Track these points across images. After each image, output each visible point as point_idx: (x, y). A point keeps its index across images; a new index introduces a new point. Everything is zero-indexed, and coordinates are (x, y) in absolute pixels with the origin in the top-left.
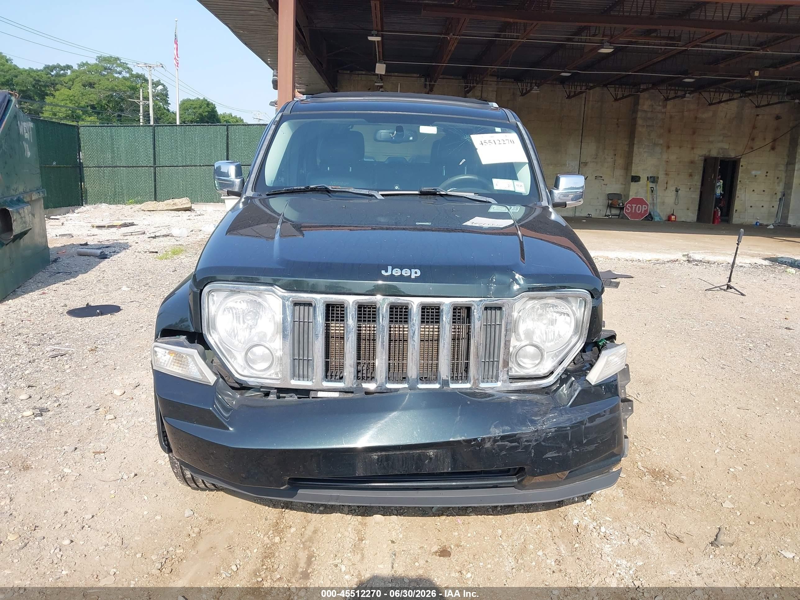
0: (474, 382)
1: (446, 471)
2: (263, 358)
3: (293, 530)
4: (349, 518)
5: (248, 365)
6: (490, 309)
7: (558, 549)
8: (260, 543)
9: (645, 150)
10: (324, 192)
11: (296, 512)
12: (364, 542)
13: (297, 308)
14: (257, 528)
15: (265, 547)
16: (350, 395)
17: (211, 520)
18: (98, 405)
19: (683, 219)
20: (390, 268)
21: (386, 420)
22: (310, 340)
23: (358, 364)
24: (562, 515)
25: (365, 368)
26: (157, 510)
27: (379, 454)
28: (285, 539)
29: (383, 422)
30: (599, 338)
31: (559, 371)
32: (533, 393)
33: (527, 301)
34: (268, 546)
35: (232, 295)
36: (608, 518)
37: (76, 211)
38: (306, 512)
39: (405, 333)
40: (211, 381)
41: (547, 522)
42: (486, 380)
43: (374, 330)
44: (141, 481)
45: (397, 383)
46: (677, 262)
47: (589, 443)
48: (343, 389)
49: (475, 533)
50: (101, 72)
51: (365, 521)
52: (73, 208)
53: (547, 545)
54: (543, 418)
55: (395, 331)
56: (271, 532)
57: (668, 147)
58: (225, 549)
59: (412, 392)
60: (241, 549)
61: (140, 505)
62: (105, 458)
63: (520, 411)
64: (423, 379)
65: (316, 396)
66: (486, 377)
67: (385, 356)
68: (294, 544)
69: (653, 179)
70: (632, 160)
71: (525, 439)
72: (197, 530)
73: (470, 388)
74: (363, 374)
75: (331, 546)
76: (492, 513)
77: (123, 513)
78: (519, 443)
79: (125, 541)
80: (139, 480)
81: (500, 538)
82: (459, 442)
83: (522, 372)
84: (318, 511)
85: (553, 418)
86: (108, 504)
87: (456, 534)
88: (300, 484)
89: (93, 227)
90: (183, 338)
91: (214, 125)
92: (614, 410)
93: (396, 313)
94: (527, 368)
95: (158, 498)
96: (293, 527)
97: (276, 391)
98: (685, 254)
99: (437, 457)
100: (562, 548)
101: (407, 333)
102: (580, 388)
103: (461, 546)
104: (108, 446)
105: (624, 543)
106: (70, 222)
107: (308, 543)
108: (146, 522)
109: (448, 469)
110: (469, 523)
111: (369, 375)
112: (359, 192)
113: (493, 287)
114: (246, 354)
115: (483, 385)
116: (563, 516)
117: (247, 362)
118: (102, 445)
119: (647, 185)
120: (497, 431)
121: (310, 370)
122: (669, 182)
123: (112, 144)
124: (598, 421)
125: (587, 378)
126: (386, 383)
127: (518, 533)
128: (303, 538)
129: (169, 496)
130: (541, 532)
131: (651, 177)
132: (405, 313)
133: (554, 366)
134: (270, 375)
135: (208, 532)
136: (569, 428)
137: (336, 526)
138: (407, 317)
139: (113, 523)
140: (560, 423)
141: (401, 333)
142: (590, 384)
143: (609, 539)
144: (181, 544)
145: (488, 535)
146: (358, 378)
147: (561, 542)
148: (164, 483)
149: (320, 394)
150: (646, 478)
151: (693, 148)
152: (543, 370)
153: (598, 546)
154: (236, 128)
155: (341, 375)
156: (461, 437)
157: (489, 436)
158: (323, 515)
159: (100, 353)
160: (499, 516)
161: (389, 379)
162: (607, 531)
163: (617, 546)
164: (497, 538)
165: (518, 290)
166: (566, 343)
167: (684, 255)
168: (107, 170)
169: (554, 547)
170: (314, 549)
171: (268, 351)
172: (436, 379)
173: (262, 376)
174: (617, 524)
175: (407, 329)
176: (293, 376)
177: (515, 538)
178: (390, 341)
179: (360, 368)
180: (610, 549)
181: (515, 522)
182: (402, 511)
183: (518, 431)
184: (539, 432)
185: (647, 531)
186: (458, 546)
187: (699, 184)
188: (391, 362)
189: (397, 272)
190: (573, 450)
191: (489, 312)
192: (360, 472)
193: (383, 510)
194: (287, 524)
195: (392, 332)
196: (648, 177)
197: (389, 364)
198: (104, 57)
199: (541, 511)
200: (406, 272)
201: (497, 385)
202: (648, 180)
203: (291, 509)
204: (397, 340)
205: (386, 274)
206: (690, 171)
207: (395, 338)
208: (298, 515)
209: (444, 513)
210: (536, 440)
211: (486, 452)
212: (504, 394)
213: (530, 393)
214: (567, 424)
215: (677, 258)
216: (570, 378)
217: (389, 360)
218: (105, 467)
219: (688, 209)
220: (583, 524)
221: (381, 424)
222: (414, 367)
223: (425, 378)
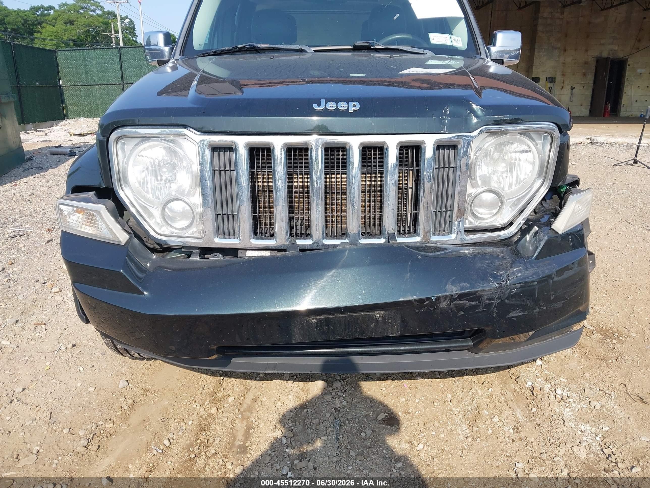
0: (424, 236)
1: (394, 335)
2: (183, 215)
3: (231, 399)
4: (290, 385)
5: (167, 222)
6: (442, 147)
7: (514, 414)
8: (195, 414)
9: (544, 54)
10: (253, 52)
11: (234, 379)
12: (305, 410)
13: (216, 153)
14: (193, 398)
15: (201, 418)
16: (283, 253)
17: (146, 391)
18: (46, 279)
19: (577, 114)
20: (323, 102)
21: (326, 278)
22: (234, 192)
23: (291, 218)
24: (513, 376)
25: (298, 223)
26: (91, 381)
27: (318, 317)
28: (222, 410)
29: (322, 281)
30: (564, 182)
31: (521, 221)
32: (492, 246)
33: (486, 137)
34: (204, 417)
35: (142, 141)
36: (562, 379)
37: (59, 124)
38: (246, 379)
39: (343, 184)
40: (121, 239)
41: (499, 384)
42: (437, 232)
43: (308, 182)
44: (78, 352)
45: (336, 239)
46: (582, 145)
47: (557, 299)
48: (275, 247)
49: (423, 398)
50: (78, 11)
51: (307, 387)
52: (56, 122)
53: (503, 409)
54: (506, 273)
55: (332, 182)
56: (208, 402)
57: (565, 50)
58: (157, 421)
59: (354, 247)
60: (176, 421)
61: (75, 377)
62: (46, 330)
63: (479, 265)
64: (365, 234)
65: (244, 256)
66: (437, 229)
67: (322, 208)
68: (232, 414)
69: (552, 80)
70: (533, 64)
71: (486, 297)
72: (130, 402)
73: (419, 242)
74: (296, 230)
75: (270, 416)
76: (439, 376)
77: (56, 385)
78: (479, 301)
79: (53, 415)
80: (76, 351)
81: (450, 403)
82: (409, 302)
83: (477, 224)
84: (258, 379)
85: (518, 272)
86: (41, 376)
87: (403, 400)
88: (236, 352)
89: (71, 135)
90: (91, 194)
92: (582, 262)
93: (332, 161)
94: (483, 219)
95: (94, 369)
96: (232, 397)
97: (199, 251)
98: (588, 137)
99: (385, 319)
100: (518, 413)
101: (345, 183)
102: (546, 238)
103: (409, 413)
104: (51, 318)
105: (584, 406)
106: (53, 133)
107: (246, 413)
108: (78, 394)
109: (398, 332)
110: (416, 388)
111: (304, 232)
112: (289, 48)
113: (447, 120)
114: (163, 209)
115: (434, 239)
116: (514, 378)
117: (165, 219)
118: (44, 317)
119: (546, 85)
120: (454, 289)
121: (236, 226)
122: (565, 82)
123: (85, 65)
124: (567, 274)
125: (553, 227)
126: (323, 239)
127: (469, 398)
128: (241, 407)
129: (105, 366)
130: (494, 396)
131: (549, 78)
132: (343, 161)
133: (514, 216)
134: (193, 234)
135: (142, 403)
136: (535, 283)
137: (276, 394)
138: (345, 161)
139: (43, 396)
140: (525, 278)
141: (338, 183)
142: (557, 233)
143: (568, 402)
144: (112, 418)
145: (437, 401)
146: (291, 234)
147: (516, 407)
148: (101, 354)
149: (250, 254)
150: (595, 336)
151: (586, 51)
152: (500, 221)
153: (557, 410)
155: (272, 233)
156: (412, 296)
157: (445, 294)
158: (263, 382)
159: (56, 232)
160: (446, 379)
161: (326, 235)
162: (564, 394)
163: (577, 409)
164: (447, 404)
165: (477, 123)
166: (528, 188)
167: (587, 139)
168: (83, 88)
169: (509, 412)
170: (253, 419)
171: (188, 208)
172: (380, 234)
173: (184, 235)
174: (573, 386)
175: (345, 180)
176: (217, 234)
177: (466, 403)
178: (326, 193)
179: (293, 223)
180: (570, 413)
181: (465, 385)
182: (345, 376)
183: (479, 288)
184: (502, 288)
185: (608, 392)
186: (406, 413)
187: (591, 82)
188: (328, 215)
189: (331, 106)
190: (539, 308)
191: (442, 152)
192: (297, 339)
193: (325, 375)
194: (225, 393)
195: (328, 184)
196: (547, 78)
197: (326, 217)
199: (490, 373)
200: (342, 106)
201: (451, 237)
202: (547, 80)
203: (230, 377)
204: (334, 193)
205: (319, 108)
206: (584, 71)
207: (332, 190)
208: (238, 382)
209: (389, 378)
210: (499, 298)
211: (441, 313)
212: (459, 247)
213: (489, 246)
214: (534, 279)
215: (582, 141)
216: (533, 227)
217: (326, 213)
218: (44, 339)
219: (581, 105)
220: (538, 387)
221: (320, 283)
222: (355, 220)
223: (368, 233)
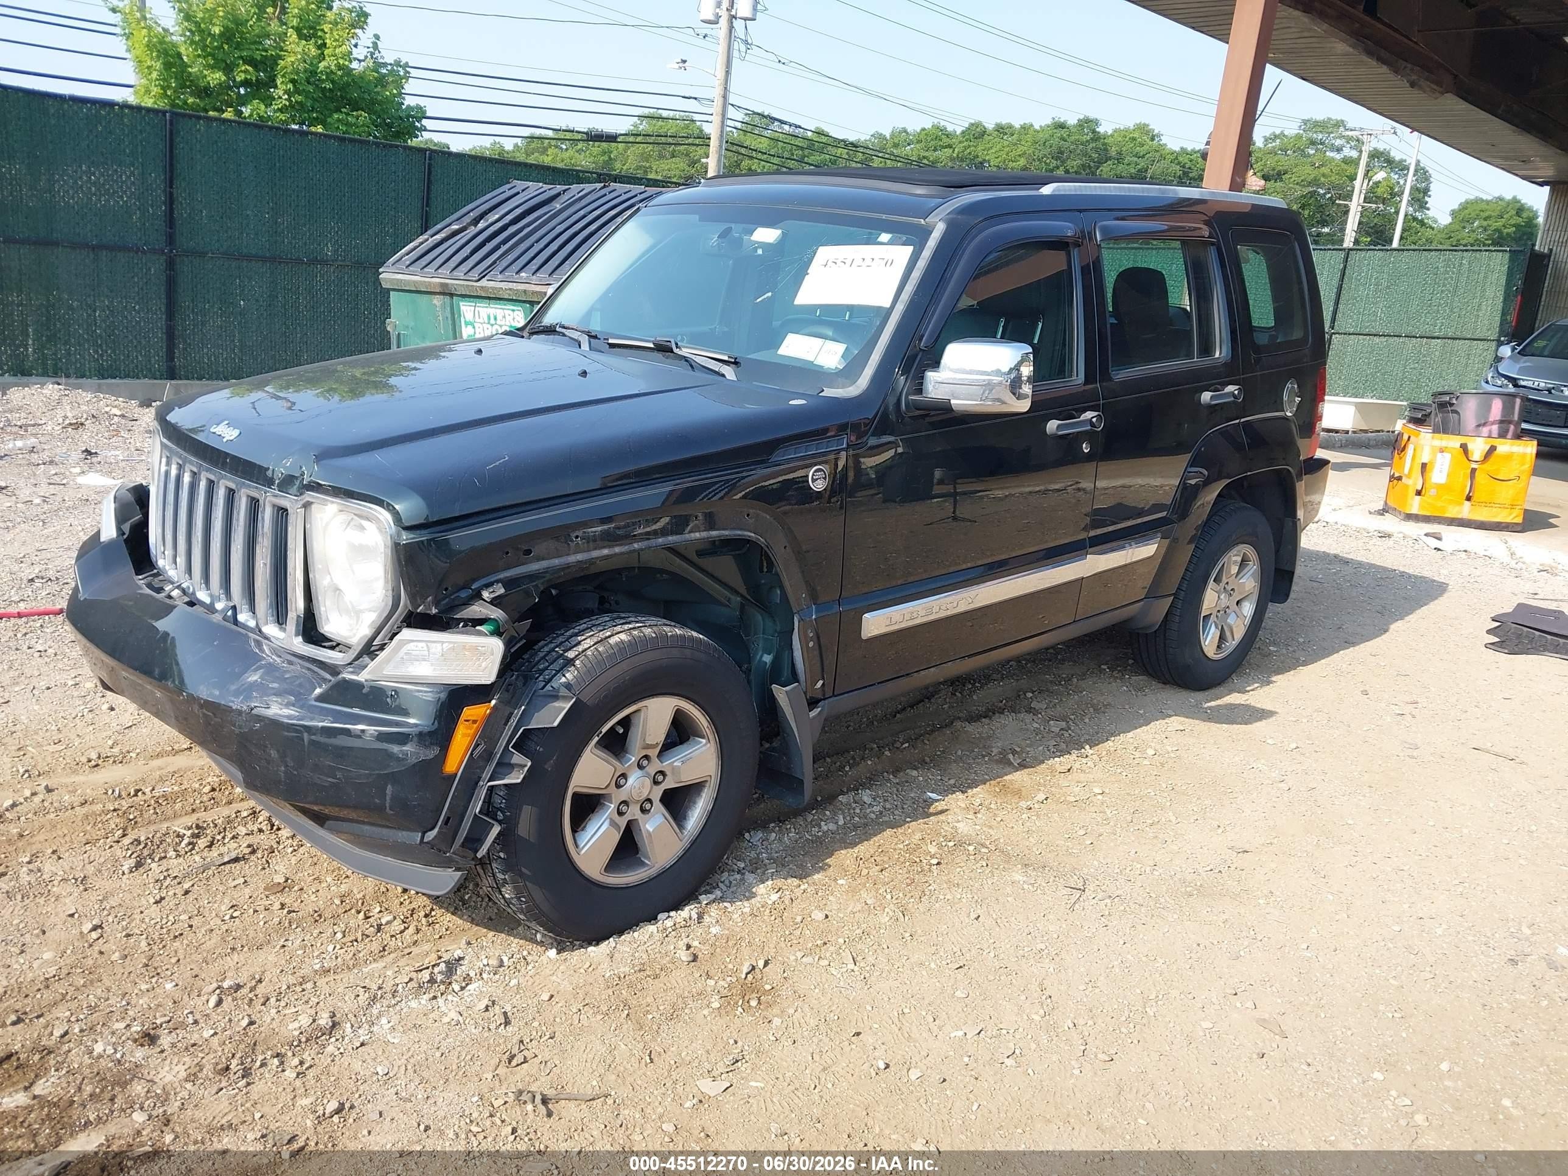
47: (318, 770)
50: (1303, 151)
71: (228, 719)
78: (222, 721)
91: (1321, 250)
113: (282, 473)
120: (205, 692)
124: (343, 741)
154: (1364, 257)
183: (222, 701)
184: (244, 715)
189: (222, 429)
190: (286, 768)
198: (1316, 122)
200: (228, 431)
210: (240, 727)
